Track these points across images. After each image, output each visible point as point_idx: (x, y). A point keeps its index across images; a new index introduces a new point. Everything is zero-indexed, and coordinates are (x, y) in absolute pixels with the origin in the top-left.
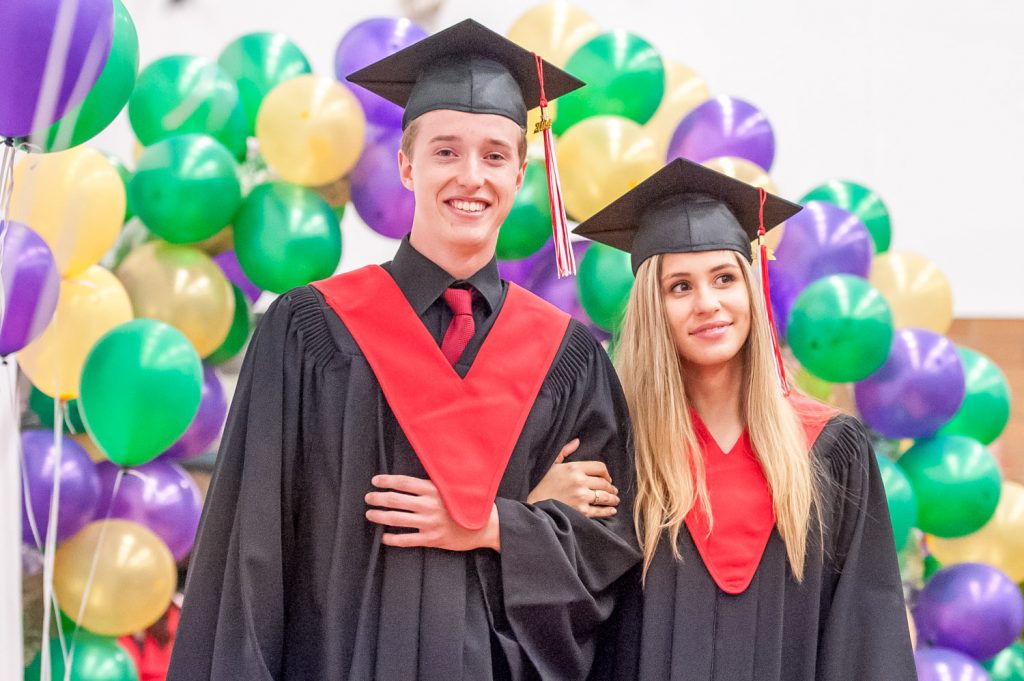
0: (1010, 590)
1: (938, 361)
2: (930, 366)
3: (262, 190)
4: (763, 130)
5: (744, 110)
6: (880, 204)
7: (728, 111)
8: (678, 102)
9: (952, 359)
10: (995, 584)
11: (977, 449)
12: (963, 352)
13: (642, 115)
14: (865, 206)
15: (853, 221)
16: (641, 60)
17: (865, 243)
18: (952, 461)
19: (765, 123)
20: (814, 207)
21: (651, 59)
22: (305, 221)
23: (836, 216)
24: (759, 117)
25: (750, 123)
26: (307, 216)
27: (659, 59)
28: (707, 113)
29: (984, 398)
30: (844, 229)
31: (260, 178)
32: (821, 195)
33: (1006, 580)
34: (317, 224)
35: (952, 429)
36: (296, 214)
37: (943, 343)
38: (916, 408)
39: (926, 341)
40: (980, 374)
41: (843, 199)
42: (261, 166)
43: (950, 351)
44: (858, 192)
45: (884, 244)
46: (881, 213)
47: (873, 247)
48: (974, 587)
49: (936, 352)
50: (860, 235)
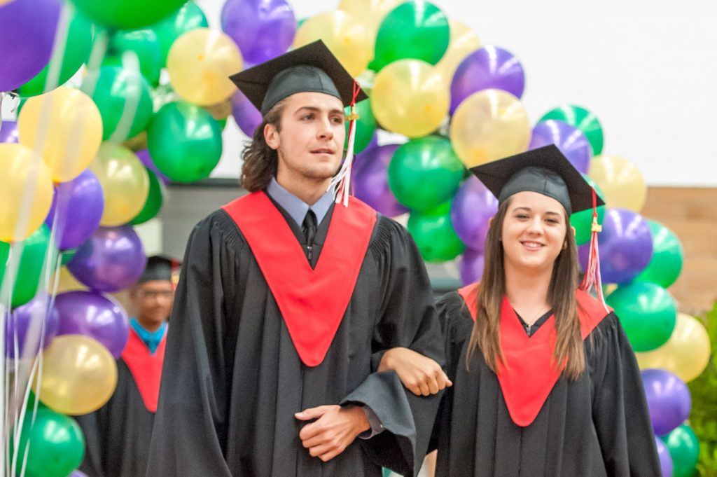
0: (681, 388)
1: (635, 232)
2: (629, 234)
3: (170, 107)
4: (517, 69)
5: (504, 56)
6: (596, 121)
7: (493, 57)
8: (459, 49)
9: (644, 230)
10: (670, 383)
11: (660, 292)
12: (652, 224)
13: (434, 58)
14: (586, 123)
15: (577, 133)
16: (434, 20)
17: (586, 148)
18: (643, 300)
19: (518, 65)
20: (551, 124)
21: (440, 19)
22: (197, 130)
23: (566, 131)
24: (514, 61)
25: (508, 65)
26: (198, 126)
27: (445, 19)
28: (478, 57)
29: (665, 255)
30: (571, 139)
31: (169, 98)
32: (555, 115)
33: (678, 380)
34: (206, 131)
35: (643, 277)
36: (191, 125)
37: (638, 219)
38: (619, 263)
39: (627, 218)
40: (663, 239)
41: (571, 119)
42: (169, 90)
43: (643, 224)
44: (581, 113)
45: (599, 150)
46: (596, 127)
47: (591, 151)
48: (657, 386)
49: (633, 225)
50: (582, 144)
